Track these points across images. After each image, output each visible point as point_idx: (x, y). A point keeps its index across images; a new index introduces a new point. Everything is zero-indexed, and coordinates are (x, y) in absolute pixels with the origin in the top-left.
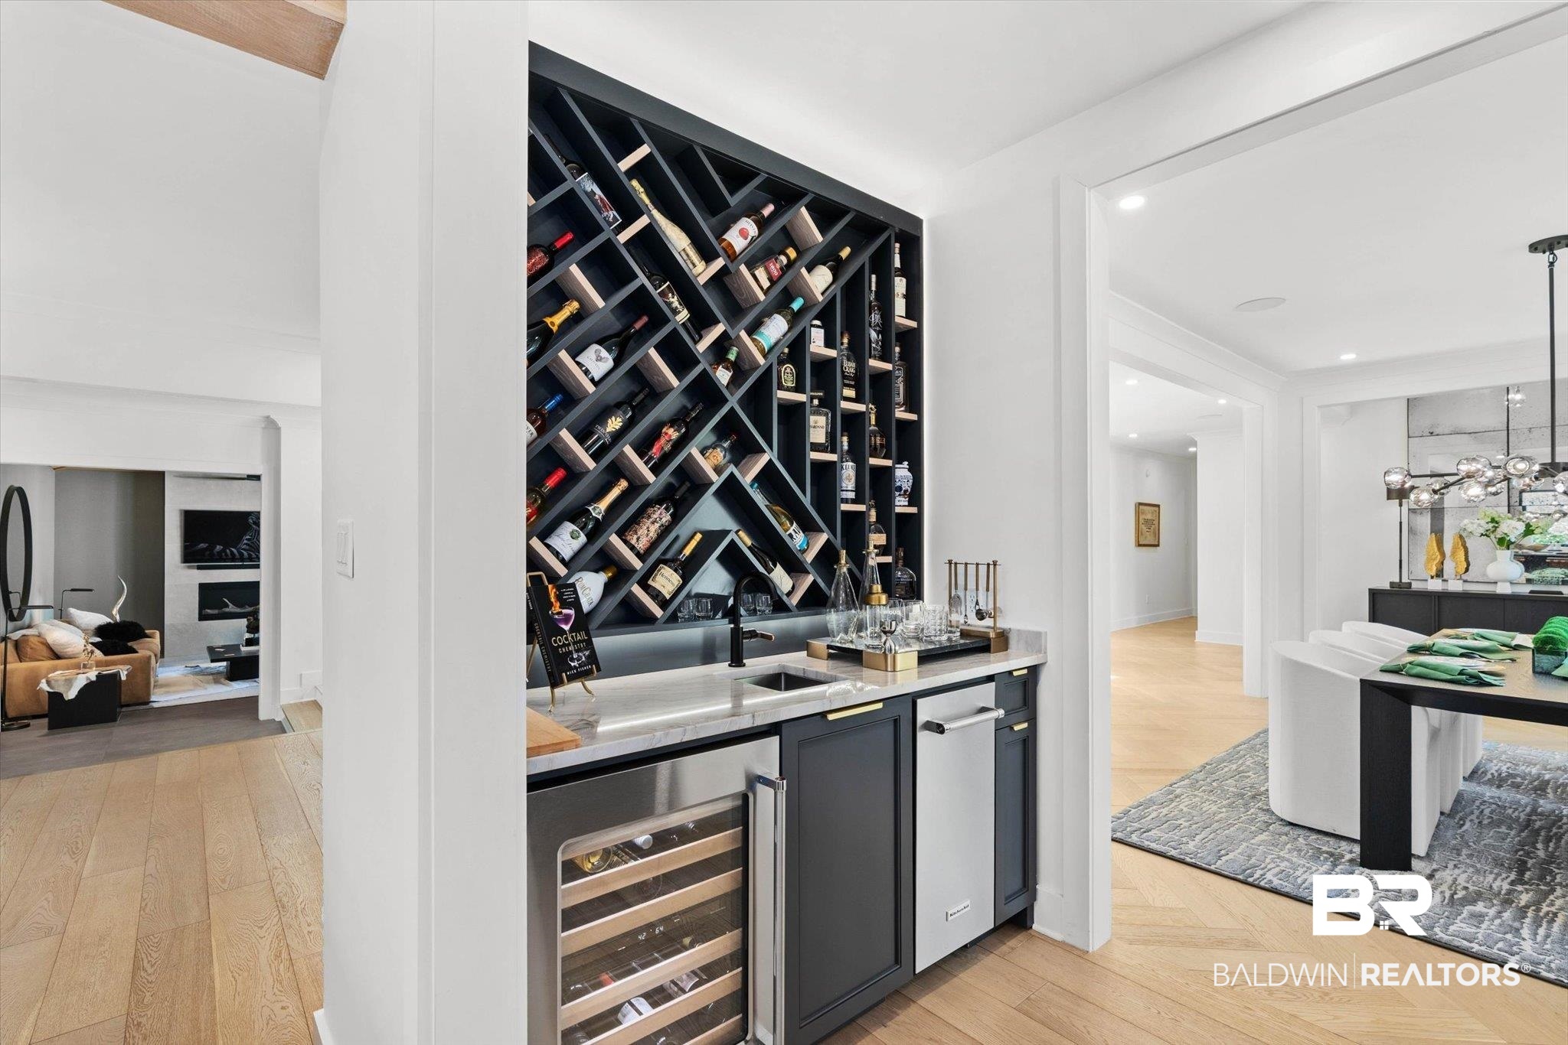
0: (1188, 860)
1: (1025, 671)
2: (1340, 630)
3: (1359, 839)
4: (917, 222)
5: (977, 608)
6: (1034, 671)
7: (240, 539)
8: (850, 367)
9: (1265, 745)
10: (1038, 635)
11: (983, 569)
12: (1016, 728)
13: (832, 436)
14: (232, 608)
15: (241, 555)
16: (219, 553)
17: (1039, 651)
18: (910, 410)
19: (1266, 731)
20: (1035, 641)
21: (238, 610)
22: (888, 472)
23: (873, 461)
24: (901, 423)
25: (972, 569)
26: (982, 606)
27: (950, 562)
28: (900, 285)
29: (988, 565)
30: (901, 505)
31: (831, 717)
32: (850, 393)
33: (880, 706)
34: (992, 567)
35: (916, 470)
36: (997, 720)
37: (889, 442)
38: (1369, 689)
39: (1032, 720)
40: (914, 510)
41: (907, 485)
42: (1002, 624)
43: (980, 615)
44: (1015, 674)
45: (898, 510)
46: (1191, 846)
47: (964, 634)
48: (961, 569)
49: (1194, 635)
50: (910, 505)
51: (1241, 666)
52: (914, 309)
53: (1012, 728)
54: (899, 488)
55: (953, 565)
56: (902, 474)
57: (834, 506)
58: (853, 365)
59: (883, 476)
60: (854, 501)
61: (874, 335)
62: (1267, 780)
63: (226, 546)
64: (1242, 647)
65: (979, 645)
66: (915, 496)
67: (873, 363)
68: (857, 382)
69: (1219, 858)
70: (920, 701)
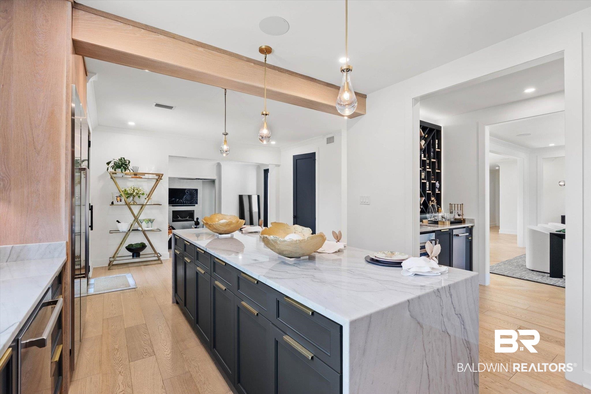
0: (505, 275)
1: (471, 227)
2: (548, 224)
3: (549, 272)
4: (440, 127)
5: (458, 214)
6: (472, 227)
7: (183, 197)
8: (428, 161)
9: (525, 257)
10: (473, 220)
11: (459, 206)
12: (469, 238)
13: (425, 177)
14: (180, 218)
15: (183, 202)
16: (178, 201)
17: (473, 223)
18: (439, 170)
19: (525, 254)
20: (472, 221)
21: (182, 219)
22: (435, 184)
23: (432, 182)
24: (437, 172)
25: (456, 206)
26: (459, 213)
27: (450, 204)
28: (437, 141)
29: (461, 204)
30: (437, 191)
31: (442, 231)
32: (428, 167)
33: (448, 230)
34: (462, 205)
35: (440, 183)
36: (466, 236)
37: (435, 177)
38: (552, 235)
39: (472, 237)
40: (439, 192)
41: (438, 187)
42: (464, 218)
43: (459, 215)
44: (469, 227)
45: (437, 192)
46: (506, 273)
47: (455, 219)
48: (453, 205)
49: (498, 231)
50: (439, 191)
51: (517, 240)
52: (440, 147)
53: (468, 238)
54: (437, 187)
55: (451, 205)
56: (437, 184)
57: (425, 192)
58: (429, 161)
59: (434, 184)
60: (429, 191)
61: (432, 153)
62: (526, 263)
63: (179, 199)
64: (517, 235)
65: (460, 222)
66: (440, 189)
67: (432, 160)
68: (429, 165)
69: (513, 275)
70: (453, 230)
